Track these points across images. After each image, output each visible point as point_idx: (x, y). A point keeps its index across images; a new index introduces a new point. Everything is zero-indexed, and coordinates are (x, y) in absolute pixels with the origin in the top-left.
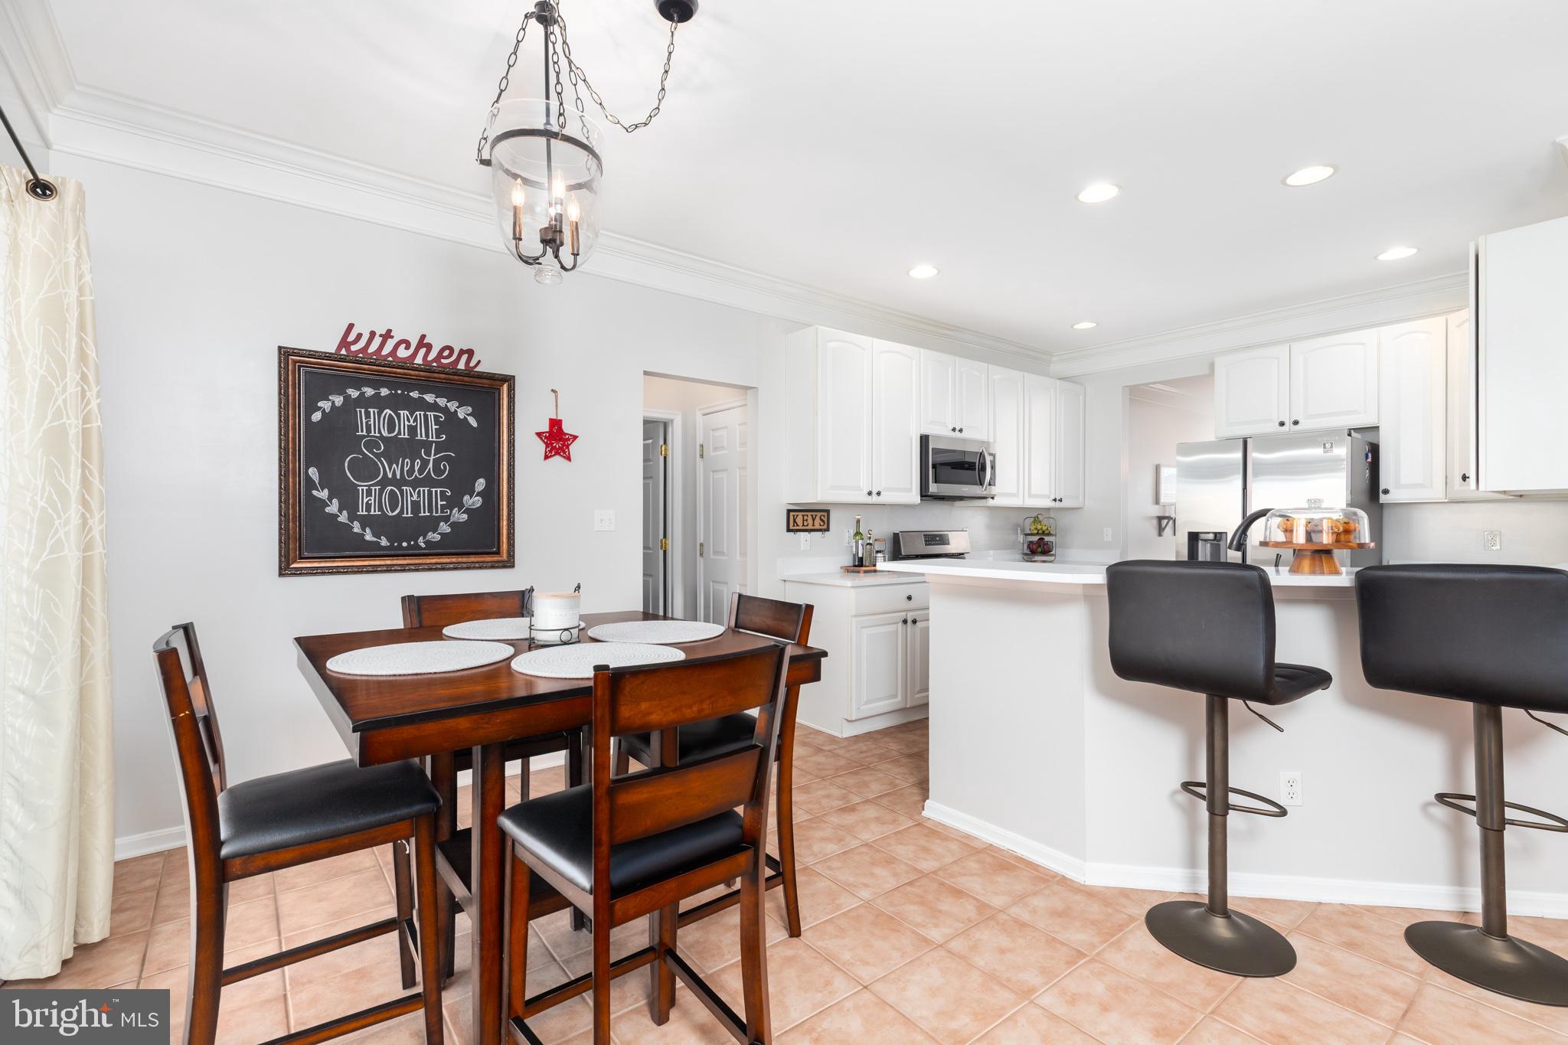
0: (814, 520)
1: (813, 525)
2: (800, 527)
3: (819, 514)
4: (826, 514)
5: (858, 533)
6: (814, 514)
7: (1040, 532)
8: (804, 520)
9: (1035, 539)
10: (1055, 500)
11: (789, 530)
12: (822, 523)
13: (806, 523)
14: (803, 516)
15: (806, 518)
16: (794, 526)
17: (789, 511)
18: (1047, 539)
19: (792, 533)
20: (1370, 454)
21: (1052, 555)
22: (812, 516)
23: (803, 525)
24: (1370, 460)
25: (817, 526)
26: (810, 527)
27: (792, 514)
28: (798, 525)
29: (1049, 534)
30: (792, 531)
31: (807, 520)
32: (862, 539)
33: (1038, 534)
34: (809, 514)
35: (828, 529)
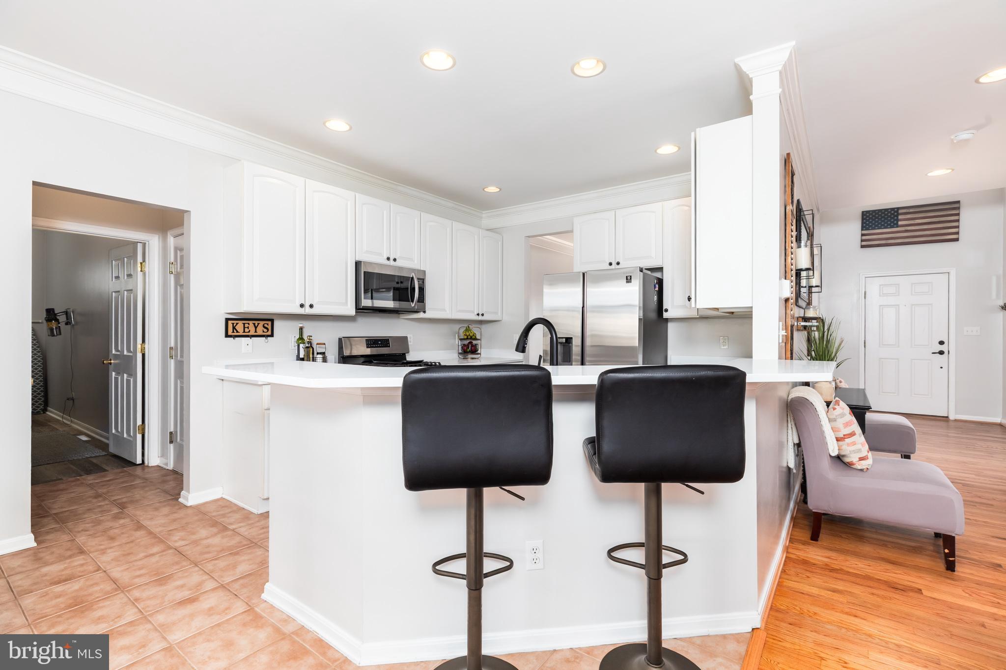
0: (256, 328)
1: (256, 332)
2: (241, 333)
3: (262, 323)
4: (270, 323)
5: (301, 338)
6: (256, 323)
7: (469, 337)
8: (244, 328)
9: (466, 342)
10: (478, 315)
11: (227, 336)
12: (265, 330)
13: (247, 330)
14: (244, 324)
15: (246, 325)
16: (233, 332)
17: (227, 320)
18: (474, 342)
19: (232, 339)
20: (657, 286)
21: (478, 354)
22: (254, 324)
23: (244, 332)
24: (657, 289)
25: (260, 332)
26: (252, 333)
27: (230, 322)
28: (237, 332)
29: (476, 339)
30: (231, 336)
31: (248, 328)
32: (304, 343)
33: (467, 338)
34: (251, 322)
35: (272, 335)
